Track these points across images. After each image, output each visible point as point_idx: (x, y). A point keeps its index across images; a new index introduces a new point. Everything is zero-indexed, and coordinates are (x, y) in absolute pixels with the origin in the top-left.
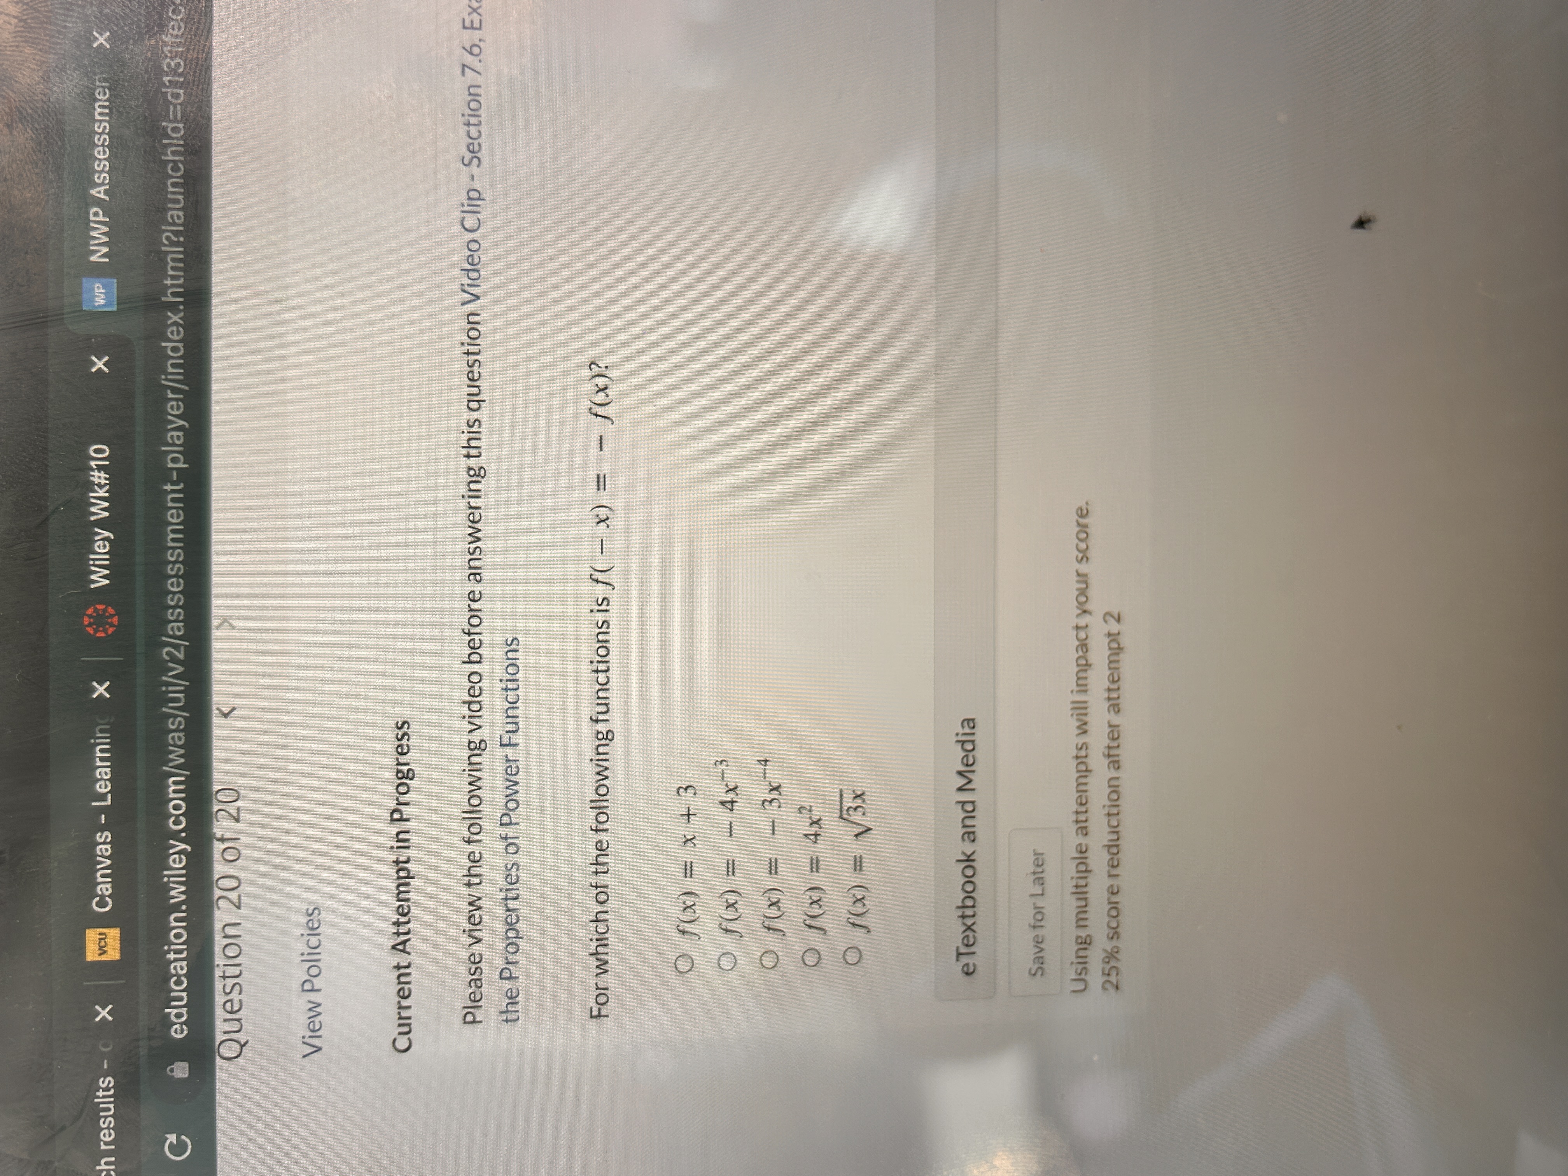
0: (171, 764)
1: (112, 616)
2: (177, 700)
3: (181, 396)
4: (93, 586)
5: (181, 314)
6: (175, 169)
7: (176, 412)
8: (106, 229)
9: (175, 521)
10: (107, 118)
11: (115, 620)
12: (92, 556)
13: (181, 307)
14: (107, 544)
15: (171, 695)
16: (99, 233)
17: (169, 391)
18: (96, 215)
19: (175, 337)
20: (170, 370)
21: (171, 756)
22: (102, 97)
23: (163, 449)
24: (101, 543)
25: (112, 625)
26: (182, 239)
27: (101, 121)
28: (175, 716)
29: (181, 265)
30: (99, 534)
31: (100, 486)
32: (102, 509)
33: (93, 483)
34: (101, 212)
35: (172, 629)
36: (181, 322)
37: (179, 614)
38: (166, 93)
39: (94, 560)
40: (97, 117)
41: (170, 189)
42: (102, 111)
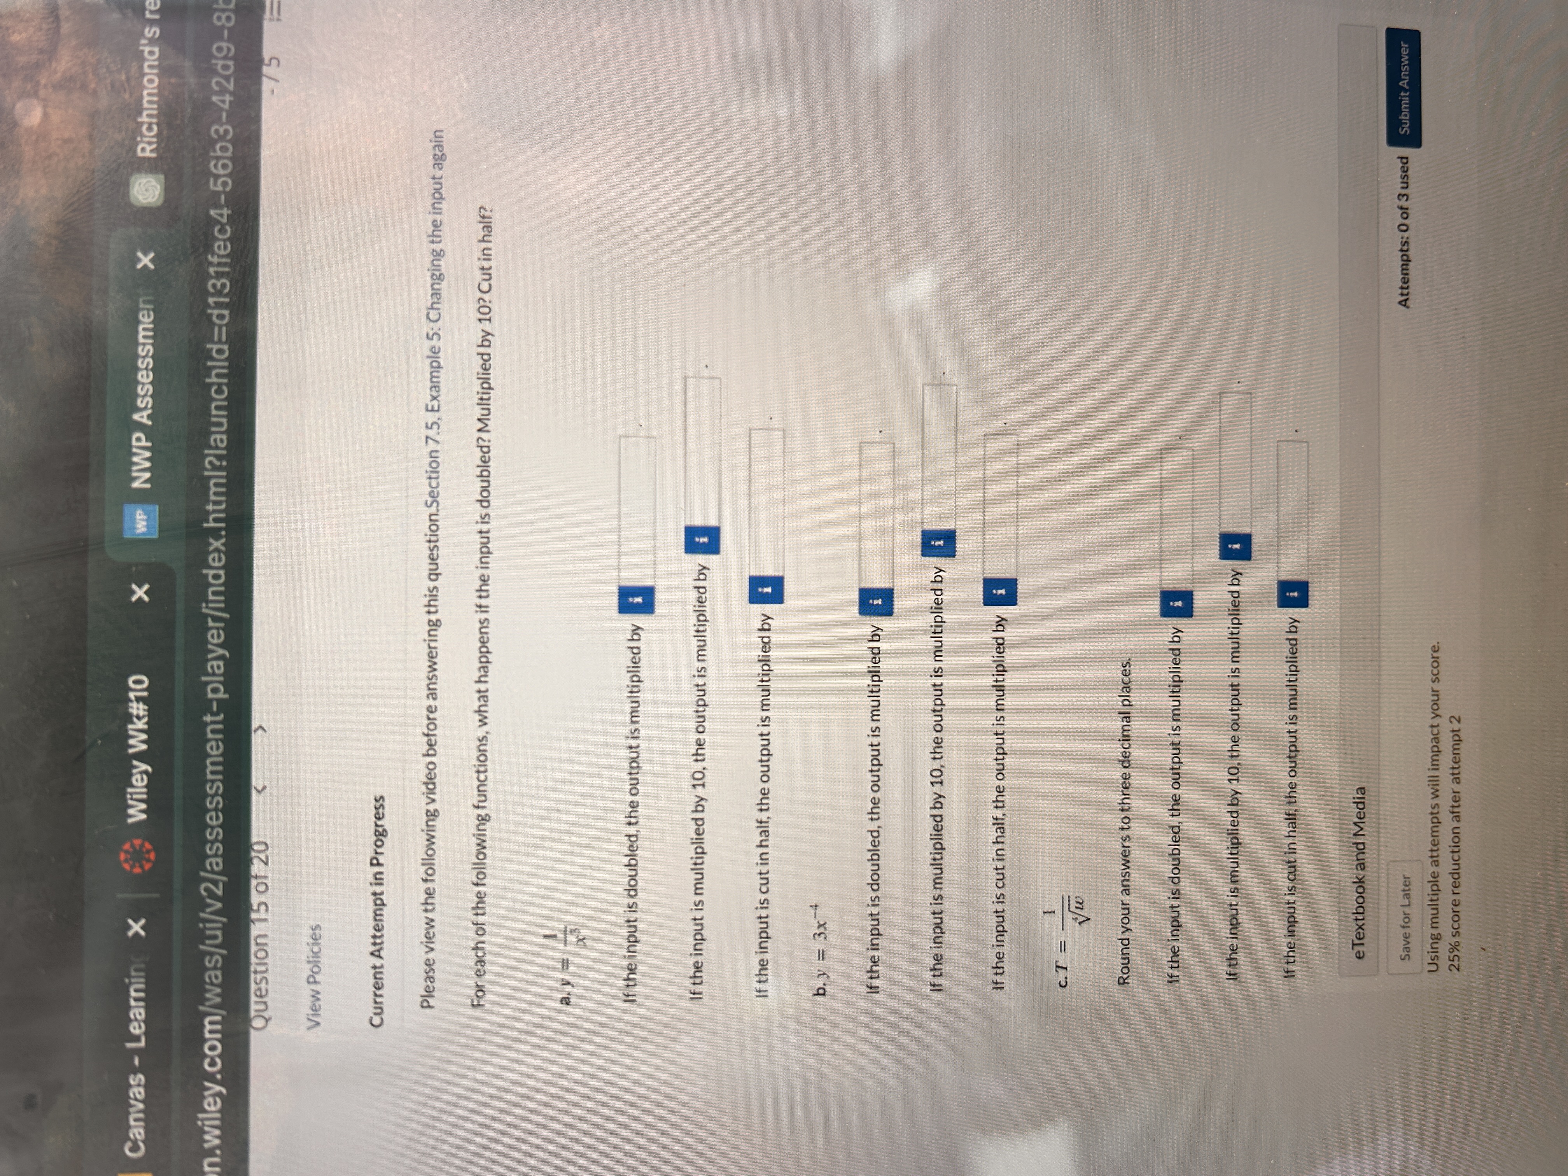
0: (208, 1004)
1: (149, 851)
2: (215, 937)
3: (222, 625)
4: (130, 820)
5: (224, 540)
6: (219, 391)
7: (216, 641)
8: (148, 454)
9: (215, 752)
10: (151, 341)
11: (152, 856)
12: (129, 790)
13: (223, 533)
14: (145, 777)
15: (208, 932)
16: (141, 459)
17: (210, 620)
18: (139, 441)
19: (216, 564)
20: (212, 598)
21: (208, 995)
23: (203, 679)
24: (139, 776)
25: (148, 860)
26: (224, 463)
27: (144, 344)
28: (212, 954)
29: (224, 489)
30: (137, 767)
31: (139, 718)
32: (142, 742)
33: (131, 716)
34: (143, 438)
35: (211, 864)
36: (223, 548)
37: (218, 848)
38: (211, 315)
39: (131, 794)
40: (141, 340)
41: (214, 412)
42: (146, 333)
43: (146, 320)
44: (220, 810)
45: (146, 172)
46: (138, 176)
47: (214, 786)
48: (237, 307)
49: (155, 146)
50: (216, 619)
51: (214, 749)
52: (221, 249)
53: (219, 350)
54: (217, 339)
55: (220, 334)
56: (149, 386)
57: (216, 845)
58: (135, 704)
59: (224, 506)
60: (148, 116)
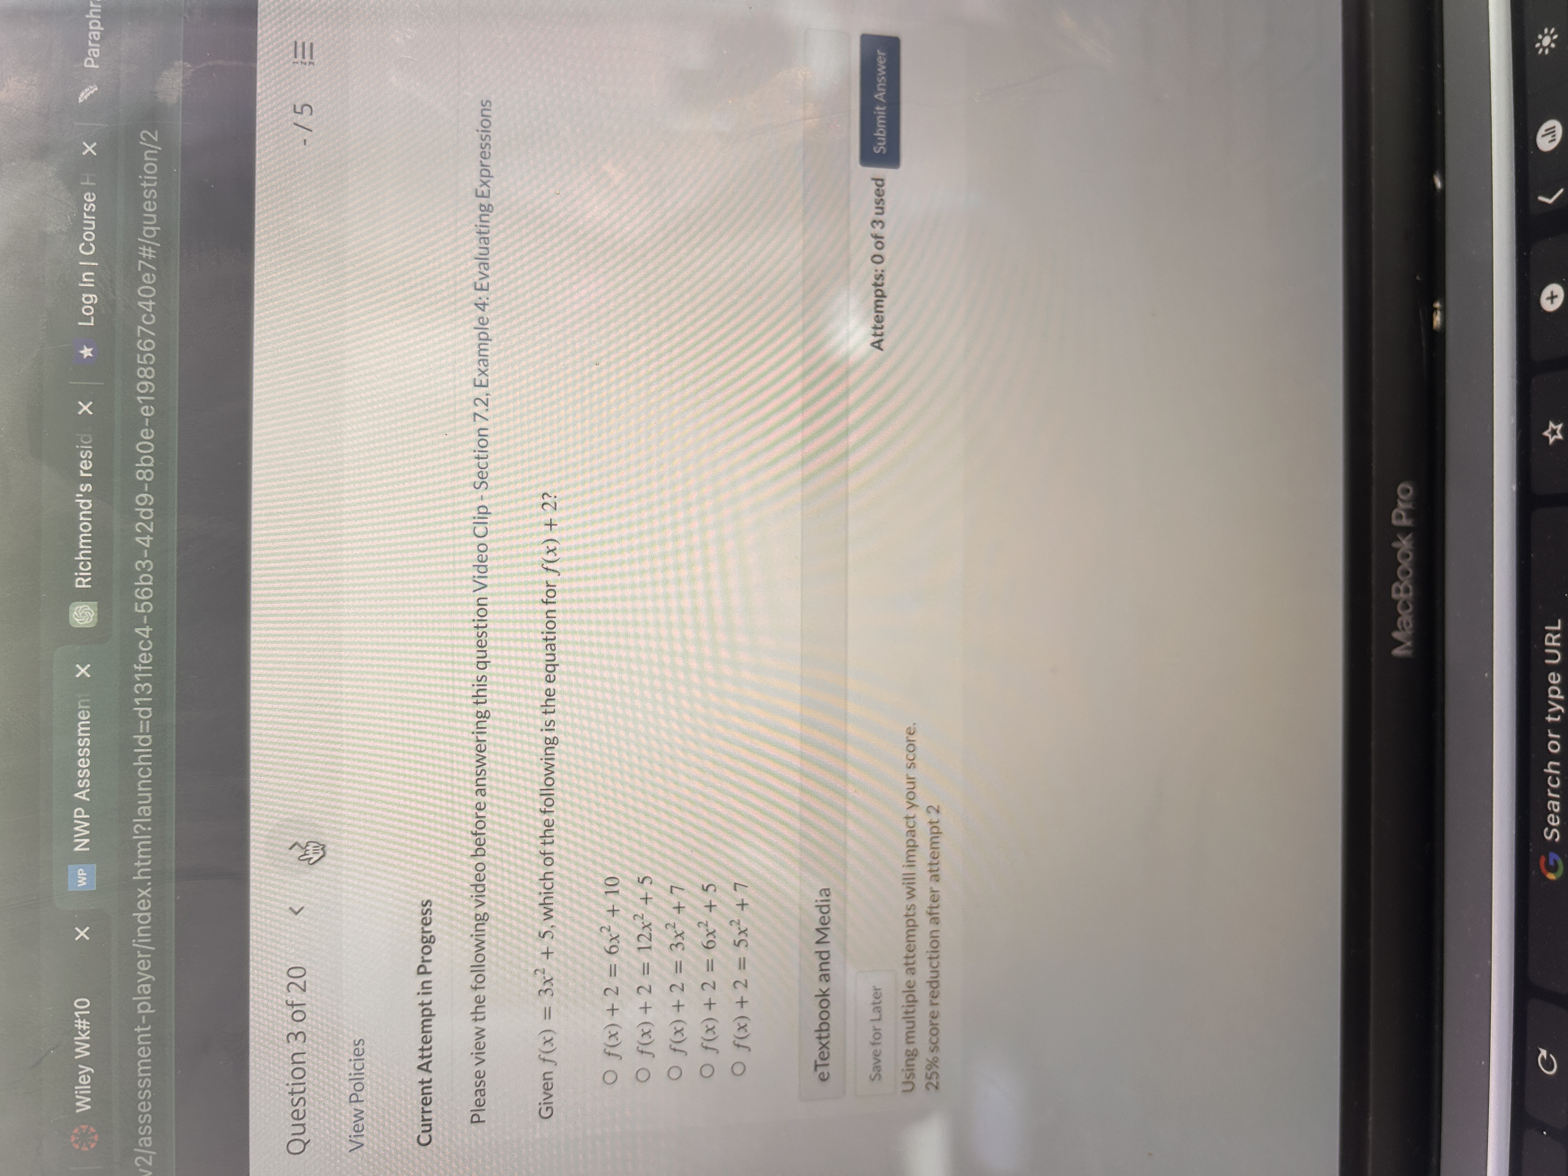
1: (93, 1134)
3: (149, 956)
4: (78, 1111)
5: (149, 889)
6: (144, 771)
7: (144, 969)
8: (87, 824)
9: (144, 1056)
10: (89, 735)
11: (96, 1137)
13: (149, 884)
14: (88, 1076)
16: (82, 828)
17: (139, 952)
18: (80, 814)
19: (144, 909)
20: (140, 935)
23: (134, 999)
24: (84, 1076)
25: (93, 1141)
27: (83, 737)
29: (149, 850)
30: (83, 1069)
31: (83, 1032)
32: (84, 1050)
33: (77, 1029)
34: (83, 812)
35: (142, 1142)
36: (149, 896)
37: (148, 1130)
38: (137, 712)
39: (78, 1090)
40: (80, 734)
41: (140, 789)
42: (84, 729)
43: (84, 717)
44: (149, 1100)
45: (83, 601)
46: (75, 603)
47: (145, 1082)
48: (158, 704)
49: (89, 579)
50: (144, 952)
51: (144, 1054)
52: (145, 658)
53: (144, 740)
54: (141, 731)
55: (145, 728)
56: (87, 770)
57: (146, 1127)
58: (79, 1021)
59: (149, 863)
60: (84, 555)
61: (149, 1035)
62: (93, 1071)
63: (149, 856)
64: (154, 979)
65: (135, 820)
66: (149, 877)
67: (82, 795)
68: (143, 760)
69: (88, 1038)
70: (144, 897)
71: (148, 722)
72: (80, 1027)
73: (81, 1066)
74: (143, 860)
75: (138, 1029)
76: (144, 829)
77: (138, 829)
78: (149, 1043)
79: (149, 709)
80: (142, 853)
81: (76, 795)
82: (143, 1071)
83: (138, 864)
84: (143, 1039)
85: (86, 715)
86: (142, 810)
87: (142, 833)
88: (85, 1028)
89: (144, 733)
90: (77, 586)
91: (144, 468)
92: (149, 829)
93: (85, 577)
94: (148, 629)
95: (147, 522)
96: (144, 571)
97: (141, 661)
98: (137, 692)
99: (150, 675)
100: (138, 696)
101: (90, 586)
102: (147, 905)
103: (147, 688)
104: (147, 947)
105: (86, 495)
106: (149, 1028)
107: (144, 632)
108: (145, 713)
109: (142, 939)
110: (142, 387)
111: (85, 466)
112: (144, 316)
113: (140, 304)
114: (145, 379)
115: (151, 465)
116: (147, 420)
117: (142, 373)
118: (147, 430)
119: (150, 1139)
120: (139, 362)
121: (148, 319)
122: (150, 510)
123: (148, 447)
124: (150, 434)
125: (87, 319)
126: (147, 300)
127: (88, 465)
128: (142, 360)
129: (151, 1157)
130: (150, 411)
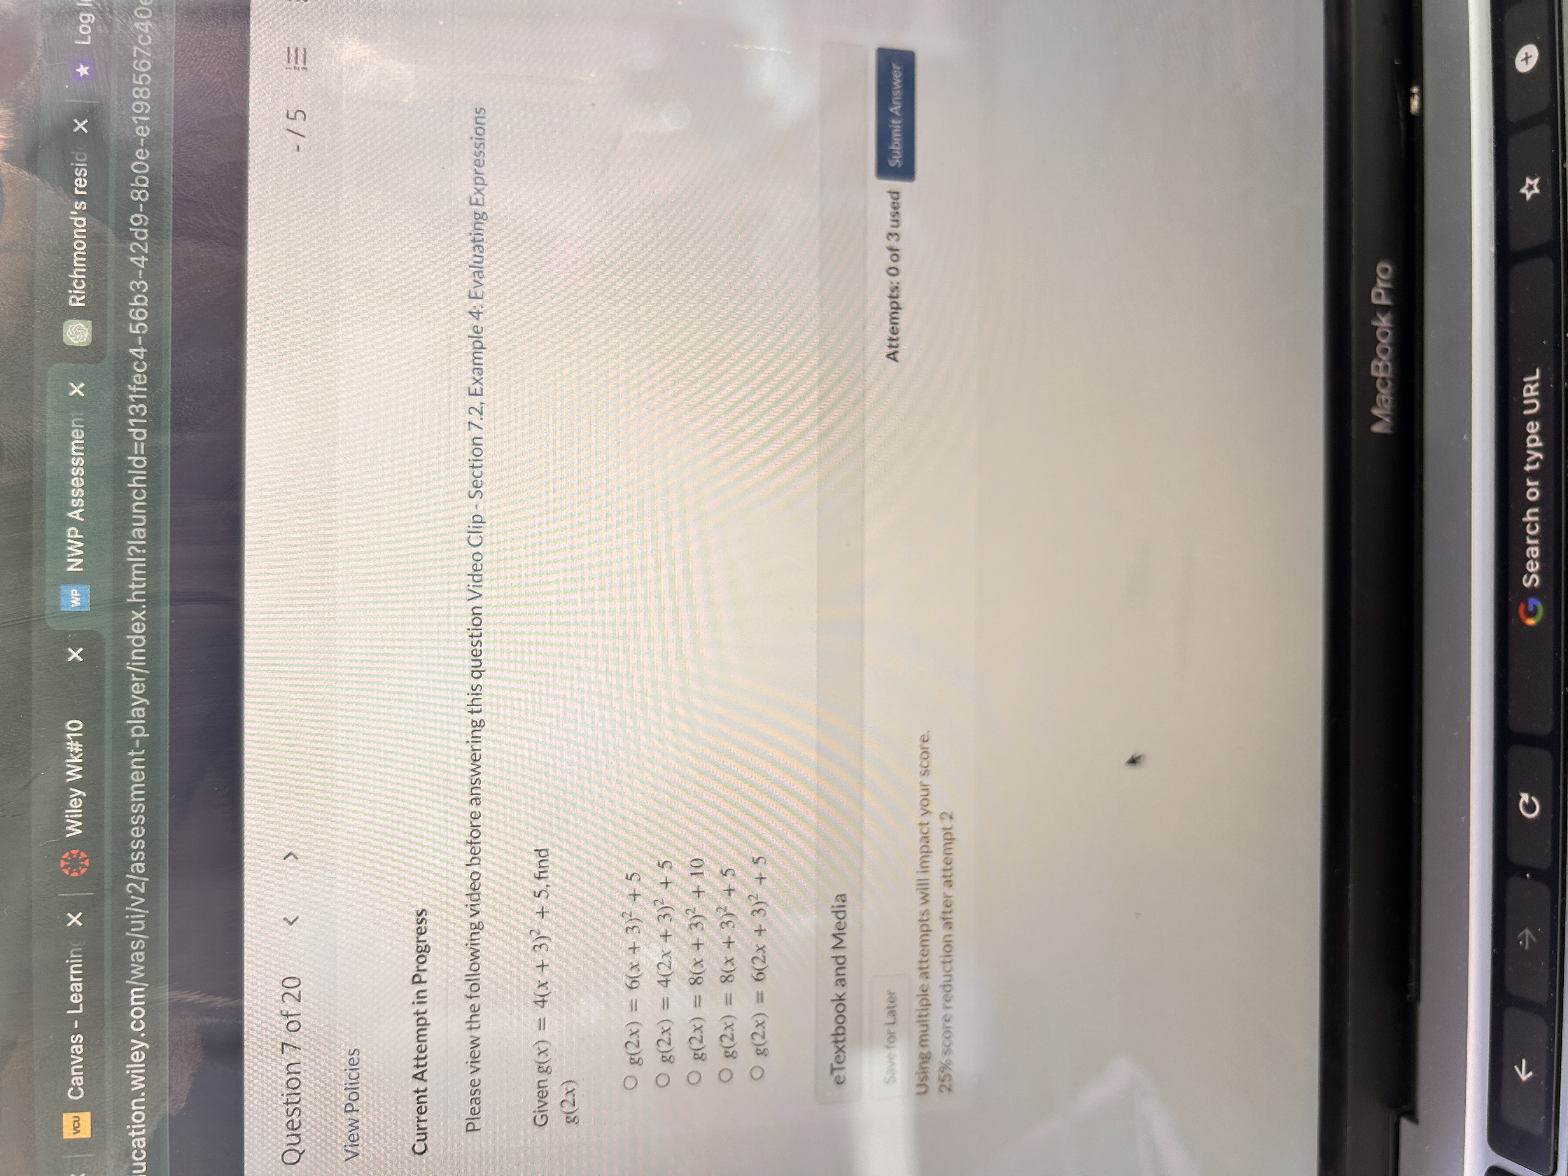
0: (133, 978)
1: (84, 859)
2: (139, 926)
3: (143, 679)
4: (68, 835)
5: (144, 612)
6: (139, 493)
7: (138, 692)
8: (80, 544)
9: (138, 780)
10: (82, 454)
11: (87, 863)
12: (67, 811)
13: (144, 606)
14: (80, 800)
15: (133, 922)
16: (75, 548)
17: (133, 675)
19: (138, 631)
20: (134, 658)
21: (133, 972)
22: (78, 437)
23: (128, 722)
24: (75, 800)
25: (84, 866)
27: (76, 456)
28: (137, 939)
29: (144, 572)
30: (74, 793)
31: (76, 754)
32: (77, 773)
33: (69, 752)
34: (77, 532)
35: (135, 868)
36: (144, 619)
37: (141, 856)
38: (132, 433)
39: (69, 814)
40: (74, 453)
41: (135, 511)
42: (78, 448)
43: (78, 436)
44: (143, 826)
45: (77, 319)
46: (69, 321)
47: (138, 807)
48: (153, 427)
49: (84, 297)
50: (138, 675)
51: (138, 777)
52: (139, 380)
53: (138, 461)
54: (136, 453)
55: (139, 448)
56: (81, 490)
57: (140, 853)
58: (71, 743)
59: (144, 585)
60: (77, 273)
61: (143, 759)
62: (84, 795)
63: (144, 579)
64: (148, 703)
65: (129, 542)
66: (144, 600)
67: (75, 515)
68: (138, 482)
69: (81, 761)
70: (138, 620)
71: (142, 444)
72: (72, 749)
73: (72, 789)
74: (137, 583)
75: (132, 753)
76: (139, 551)
77: (132, 551)
78: (143, 767)
79: (144, 431)
80: (137, 575)
81: (70, 515)
82: (136, 796)
83: (133, 586)
84: (136, 763)
85: (80, 434)
86: (136, 533)
87: (136, 555)
88: (77, 750)
89: (139, 455)
90: (71, 304)
91: (139, 188)
92: (144, 551)
93: (79, 295)
94: (143, 350)
95: (142, 243)
96: (139, 291)
97: (135, 380)
98: (132, 414)
99: (145, 397)
100: (133, 417)
101: (84, 305)
102: (141, 628)
103: (141, 409)
104: (142, 671)
105: (81, 213)
106: (143, 752)
107: (139, 353)
108: (139, 435)
109: (136, 663)
110: (138, 107)
111: (80, 184)
112: (141, 36)
113: (137, 25)
114: (141, 99)
115: (146, 185)
116: (142, 140)
117: (137, 92)
118: (142, 150)
119: (142, 865)
120: (134, 82)
121: (145, 39)
122: (146, 231)
123: (144, 167)
124: (145, 154)
125: (84, 38)
126: (143, 20)
127: (83, 182)
128: (137, 79)
129: (143, 883)
130: (145, 130)
